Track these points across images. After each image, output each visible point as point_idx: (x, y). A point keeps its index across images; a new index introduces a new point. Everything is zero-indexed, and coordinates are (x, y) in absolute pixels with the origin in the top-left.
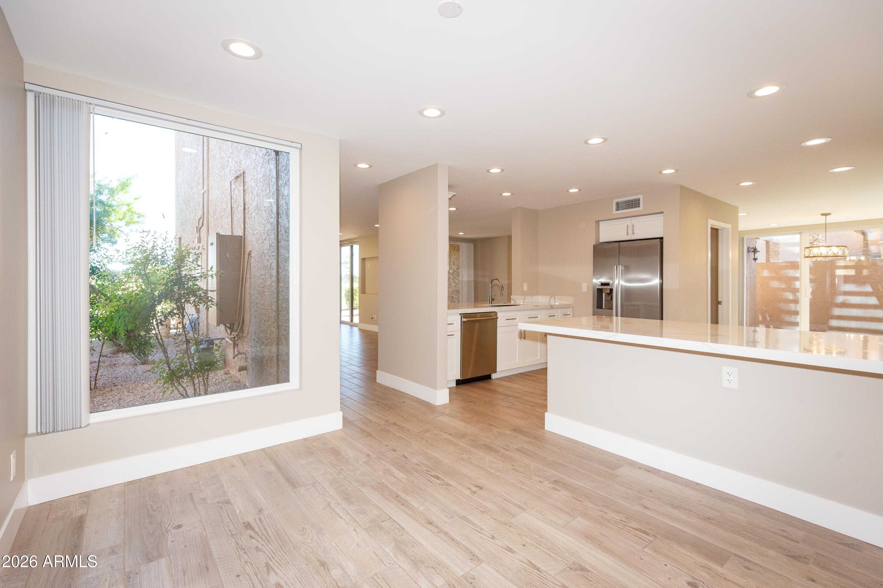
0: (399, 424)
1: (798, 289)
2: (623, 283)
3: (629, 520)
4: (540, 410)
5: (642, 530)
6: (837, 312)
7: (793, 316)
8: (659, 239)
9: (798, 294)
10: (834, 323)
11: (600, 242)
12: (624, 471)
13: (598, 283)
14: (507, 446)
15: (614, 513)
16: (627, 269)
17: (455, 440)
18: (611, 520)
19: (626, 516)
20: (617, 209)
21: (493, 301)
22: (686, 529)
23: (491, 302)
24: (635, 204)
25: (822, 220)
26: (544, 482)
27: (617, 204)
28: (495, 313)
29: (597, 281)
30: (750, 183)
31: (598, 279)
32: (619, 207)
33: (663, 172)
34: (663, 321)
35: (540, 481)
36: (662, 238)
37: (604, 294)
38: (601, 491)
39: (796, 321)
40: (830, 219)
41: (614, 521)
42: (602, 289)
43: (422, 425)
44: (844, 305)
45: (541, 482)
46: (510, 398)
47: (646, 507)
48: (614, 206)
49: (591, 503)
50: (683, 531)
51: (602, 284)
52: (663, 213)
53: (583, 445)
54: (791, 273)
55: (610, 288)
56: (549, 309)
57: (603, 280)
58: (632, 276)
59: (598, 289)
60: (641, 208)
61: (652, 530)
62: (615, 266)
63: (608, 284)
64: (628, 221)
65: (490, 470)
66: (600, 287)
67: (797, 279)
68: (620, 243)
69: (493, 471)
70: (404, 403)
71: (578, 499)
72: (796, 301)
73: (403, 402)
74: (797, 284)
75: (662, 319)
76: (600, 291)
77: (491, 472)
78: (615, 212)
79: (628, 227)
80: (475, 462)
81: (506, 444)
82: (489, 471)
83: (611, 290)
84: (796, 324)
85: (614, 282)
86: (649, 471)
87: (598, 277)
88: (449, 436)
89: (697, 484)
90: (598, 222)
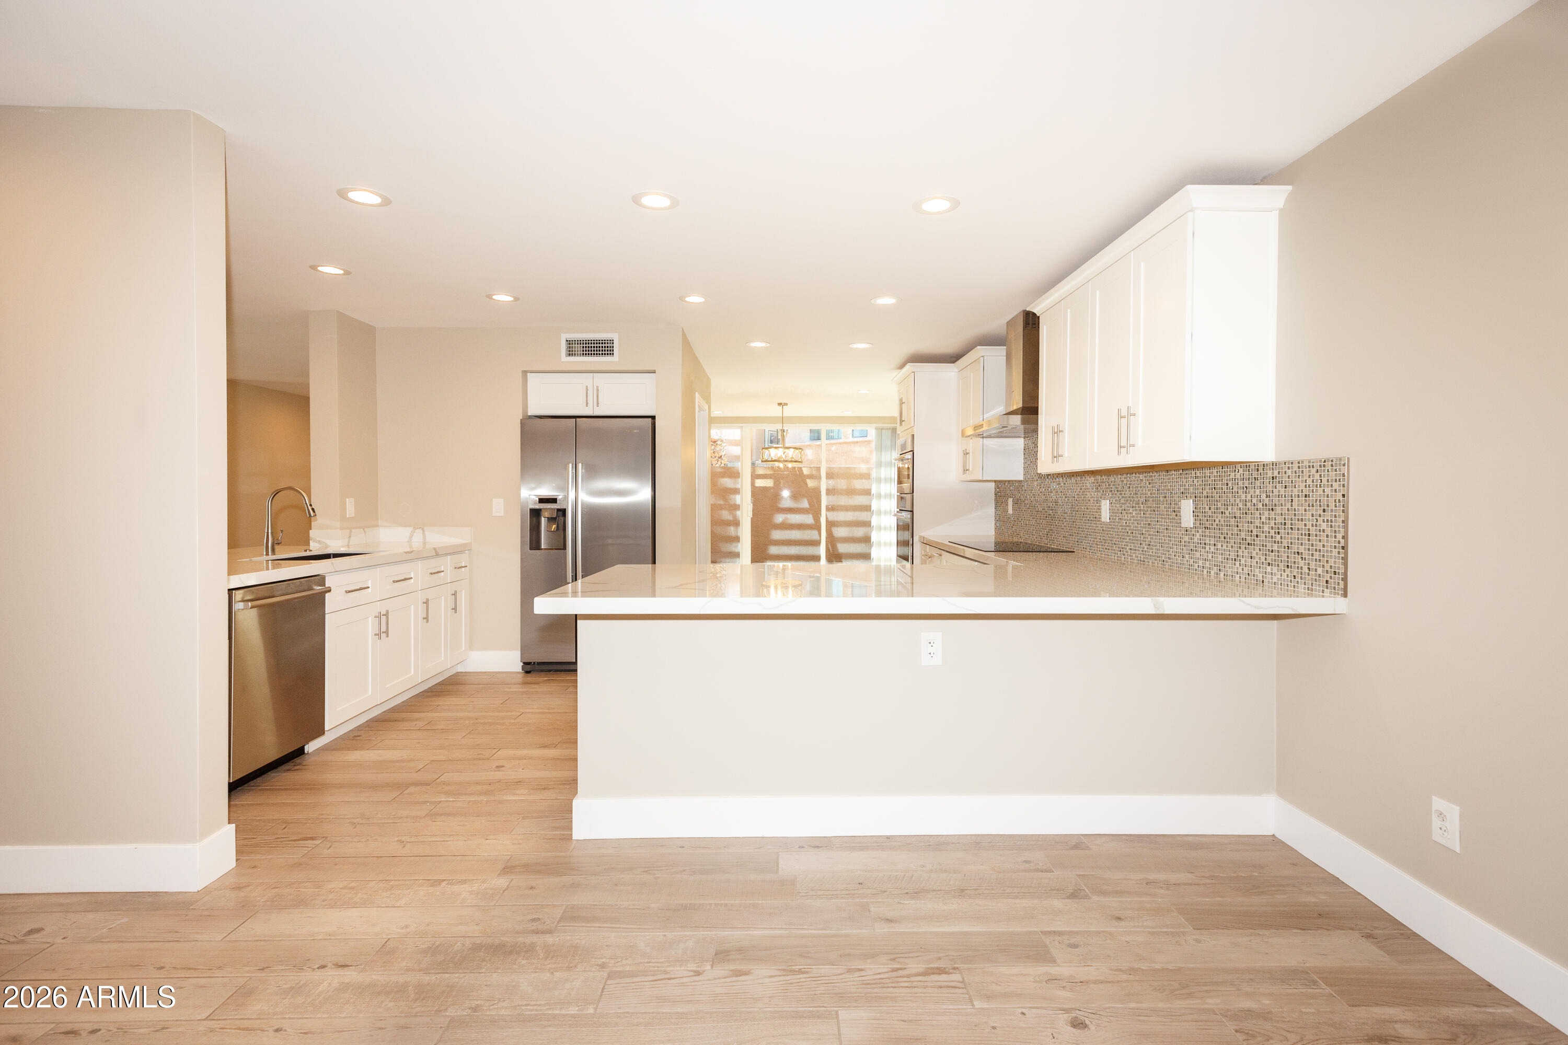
0: (90, 1027)
1: (739, 505)
2: (585, 498)
3: (900, 960)
4: (512, 798)
5: (932, 968)
6: (777, 535)
7: (734, 544)
8: (650, 419)
9: (738, 513)
10: (773, 550)
11: (529, 414)
12: (790, 865)
13: (534, 497)
14: (534, 920)
15: (869, 961)
16: (592, 471)
17: (374, 977)
18: (883, 981)
19: (892, 957)
20: (570, 353)
21: (276, 547)
22: (965, 928)
23: (273, 550)
24: (601, 348)
25: (777, 412)
26: (703, 969)
27: (569, 342)
28: (320, 579)
29: (531, 494)
30: (763, 345)
31: (533, 489)
32: (573, 348)
33: (687, 299)
34: (656, 565)
35: (694, 971)
36: (653, 418)
37: (543, 519)
38: (805, 927)
39: (736, 550)
40: (788, 412)
41: (888, 981)
42: (540, 510)
43: (202, 982)
44: (785, 526)
45: (698, 973)
46: (412, 789)
47: (889, 921)
48: (564, 345)
49: (824, 965)
50: (967, 934)
51: (542, 501)
52: (655, 373)
53: (681, 843)
54: (727, 482)
55: (559, 507)
56: (432, 557)
57: (546, 492)
58: (602, 484)
59: (531, 510)
60: (615, 358)
61: (940, 958)
62: (568, 464)
63: (554, 501)
64: (586, 379)
65: (563, 1012)
66: (538, 506)
67: (736, 491)
68: (577, 419)
69: (573, 1010)
70: (36, 936)
71: (794, 971)
72: (736, 523)
73: (31, 932)
74: (738, 499)
75: (654, 562)
76: (535, 514)
77: (574, 1016)
78: (564, 358)
79: (587, 390)
80: (502, 1012)
81: (530, 917)
82: (564, 1016)
83: (563, 512)
84: (737, 555)
85: (566, 498)
86: (818, 847)
87: (533, 485)
88: (340, 972)
89: (888, 837)
90: (525, 373)
